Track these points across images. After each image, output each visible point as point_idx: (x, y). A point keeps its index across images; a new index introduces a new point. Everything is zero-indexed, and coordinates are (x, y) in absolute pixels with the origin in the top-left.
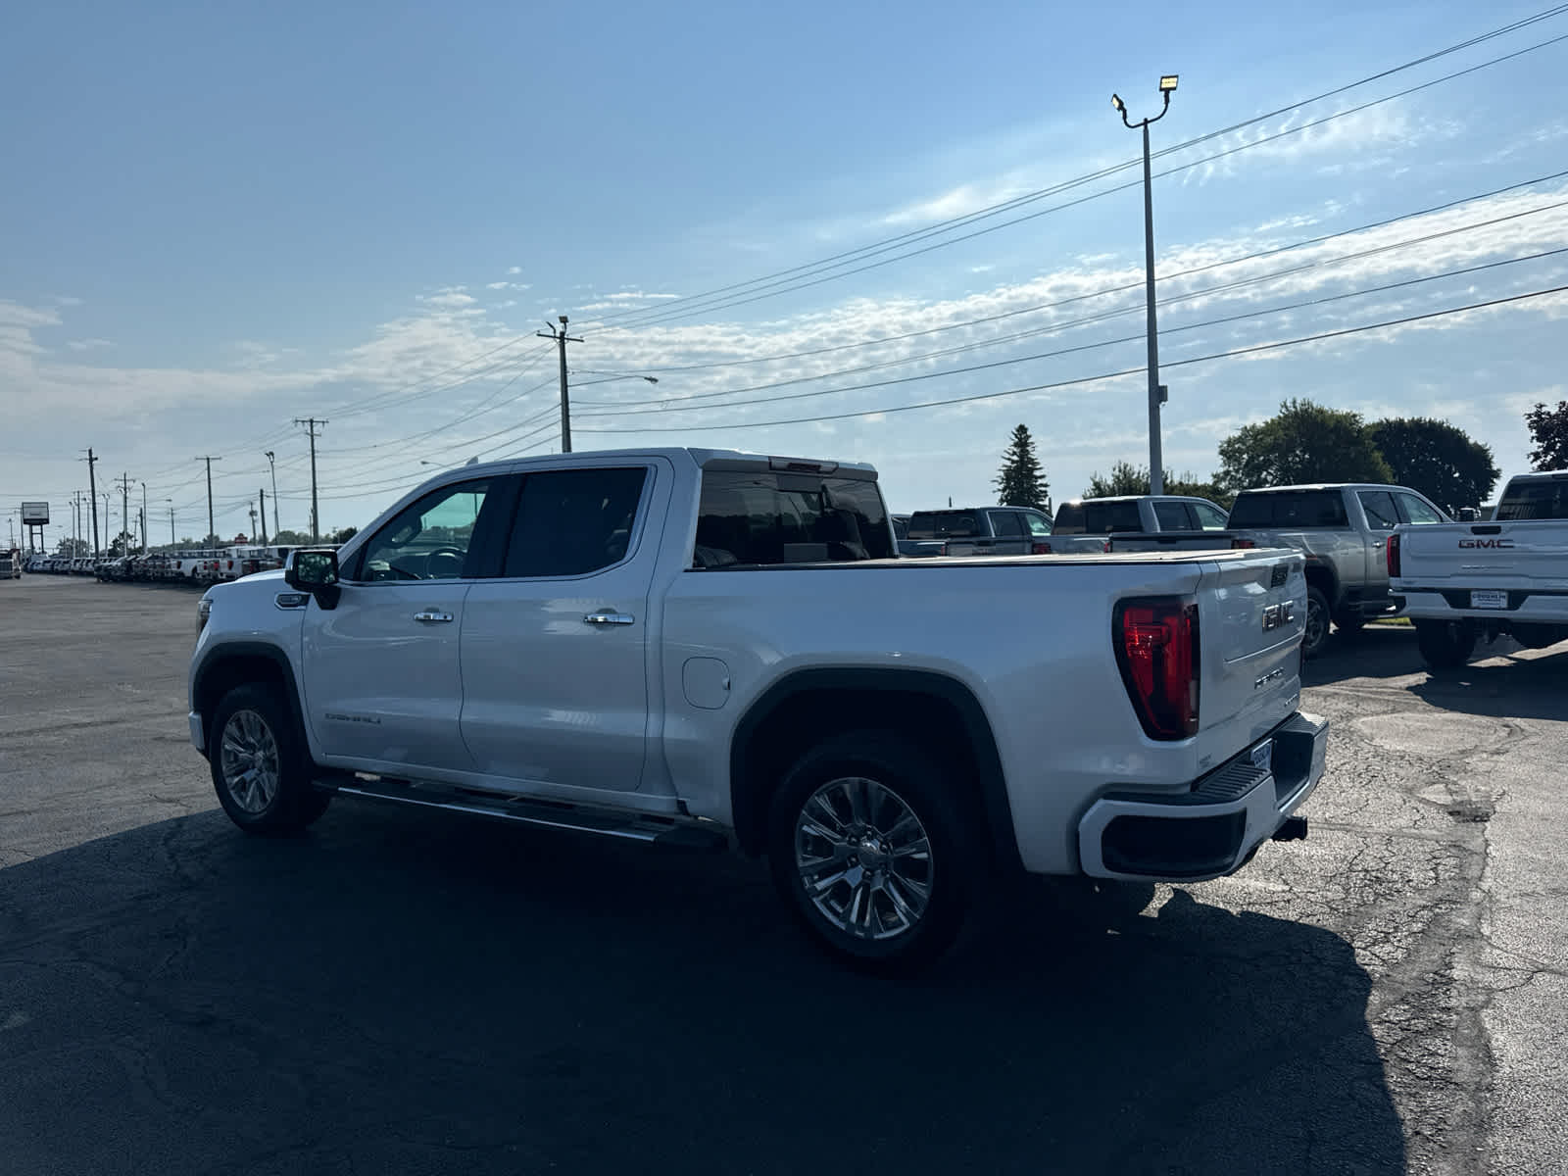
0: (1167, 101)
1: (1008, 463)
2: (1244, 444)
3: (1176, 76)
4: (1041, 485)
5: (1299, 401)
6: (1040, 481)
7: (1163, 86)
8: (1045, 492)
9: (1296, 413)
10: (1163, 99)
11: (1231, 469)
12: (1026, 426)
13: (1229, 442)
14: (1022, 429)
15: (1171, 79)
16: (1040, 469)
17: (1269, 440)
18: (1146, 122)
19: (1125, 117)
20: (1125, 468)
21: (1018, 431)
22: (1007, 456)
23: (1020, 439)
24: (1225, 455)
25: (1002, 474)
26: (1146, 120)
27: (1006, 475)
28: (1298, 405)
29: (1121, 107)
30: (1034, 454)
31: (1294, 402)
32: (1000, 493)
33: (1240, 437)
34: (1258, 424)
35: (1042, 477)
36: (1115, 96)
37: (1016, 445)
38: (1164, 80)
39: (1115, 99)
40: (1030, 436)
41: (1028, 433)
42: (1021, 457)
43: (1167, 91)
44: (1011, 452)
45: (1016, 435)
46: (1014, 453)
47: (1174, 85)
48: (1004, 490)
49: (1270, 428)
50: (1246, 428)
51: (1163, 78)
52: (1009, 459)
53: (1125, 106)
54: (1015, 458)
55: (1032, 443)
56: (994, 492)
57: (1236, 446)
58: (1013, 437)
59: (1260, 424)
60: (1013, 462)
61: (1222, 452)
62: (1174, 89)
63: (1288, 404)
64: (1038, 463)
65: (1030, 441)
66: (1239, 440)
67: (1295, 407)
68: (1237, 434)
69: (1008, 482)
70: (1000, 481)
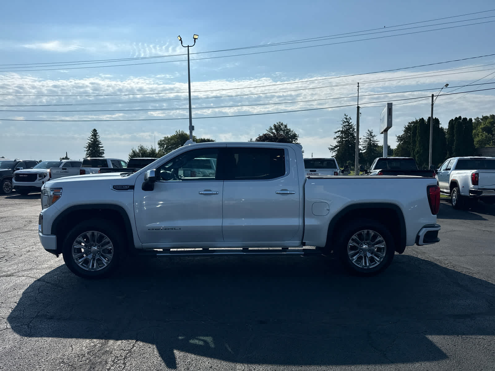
0: (195, 42)
1: (90, 142)
2: (165, 142)
3: (198, 35)
4: (102, 150)
5: (181, 131)
6: (101, 149)
7: (194, 37)
8: (104, 152)
9: (180, 134)
10: (194, 41)
11: (161, 149)
12: (96, 129)
13: (161, 141)
14: (95, 130)
15: (196, 36)
16: (101, 144)
17: (172, 141)
18: (188, 47)
19: (182, 43)
20: (142, 147)
21: (93, 131)
22: (90, 139)
23: (94, 134)
24: (159, 145)
25: (87, 145)
26: (188, 46)
27: (89, 145)
28: (180, 132)
29: (181, 40)
30: (99, 139)
31: (179, 131)
32: (86, 152)
33: (164, 140)
34: (169, 137)
35: (102, 147)
36: (179, 36)
37: (92, 135)
38: (195, 36)
39: (179, 37)
40: (98, 133)
41: (97, 132)
42: (94, 140)
43: (195, 39)
44: (91, 138)
45: (93, 132)
46: (92, 138)
47: (197, 38)
48: (88, 151)
49: (172, 138)
50: (165, 137)
51: (194, 35)
52: (90, 140)
53: (182, 40)
54: (92, 140)
55: (98, 135)
56: (85, 151)
57: (163, 142)
58: (92, 133)
59: (169, 136)
60: (92, 141)
61: (159, 144)
62: (197, 39)
63: (178, 131)
64: (101, 142)
65: (98, 134)
66: (163, 141)
67: (179, 132)
68: (163, 139)
69: (89, 148)
70: (86, 147)
